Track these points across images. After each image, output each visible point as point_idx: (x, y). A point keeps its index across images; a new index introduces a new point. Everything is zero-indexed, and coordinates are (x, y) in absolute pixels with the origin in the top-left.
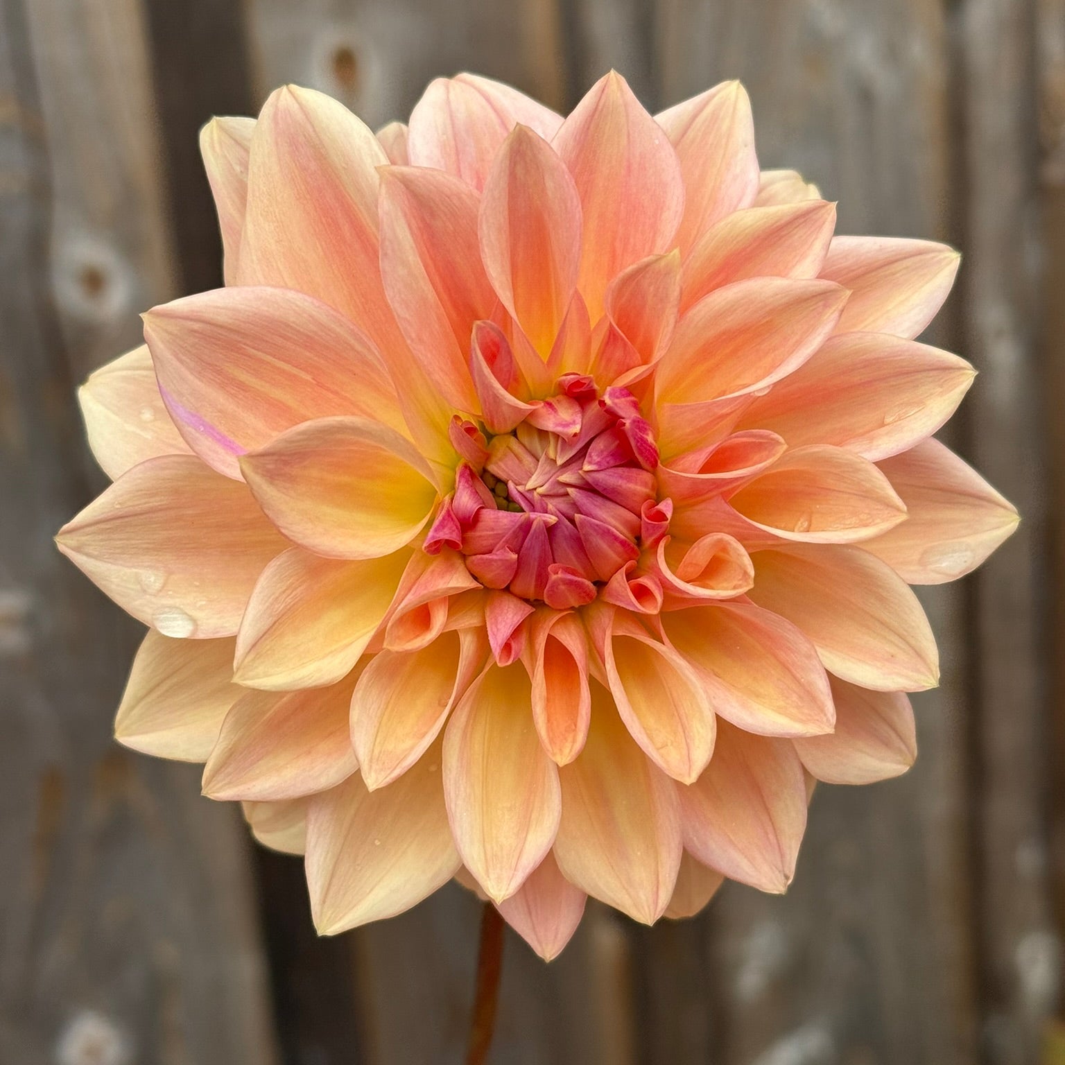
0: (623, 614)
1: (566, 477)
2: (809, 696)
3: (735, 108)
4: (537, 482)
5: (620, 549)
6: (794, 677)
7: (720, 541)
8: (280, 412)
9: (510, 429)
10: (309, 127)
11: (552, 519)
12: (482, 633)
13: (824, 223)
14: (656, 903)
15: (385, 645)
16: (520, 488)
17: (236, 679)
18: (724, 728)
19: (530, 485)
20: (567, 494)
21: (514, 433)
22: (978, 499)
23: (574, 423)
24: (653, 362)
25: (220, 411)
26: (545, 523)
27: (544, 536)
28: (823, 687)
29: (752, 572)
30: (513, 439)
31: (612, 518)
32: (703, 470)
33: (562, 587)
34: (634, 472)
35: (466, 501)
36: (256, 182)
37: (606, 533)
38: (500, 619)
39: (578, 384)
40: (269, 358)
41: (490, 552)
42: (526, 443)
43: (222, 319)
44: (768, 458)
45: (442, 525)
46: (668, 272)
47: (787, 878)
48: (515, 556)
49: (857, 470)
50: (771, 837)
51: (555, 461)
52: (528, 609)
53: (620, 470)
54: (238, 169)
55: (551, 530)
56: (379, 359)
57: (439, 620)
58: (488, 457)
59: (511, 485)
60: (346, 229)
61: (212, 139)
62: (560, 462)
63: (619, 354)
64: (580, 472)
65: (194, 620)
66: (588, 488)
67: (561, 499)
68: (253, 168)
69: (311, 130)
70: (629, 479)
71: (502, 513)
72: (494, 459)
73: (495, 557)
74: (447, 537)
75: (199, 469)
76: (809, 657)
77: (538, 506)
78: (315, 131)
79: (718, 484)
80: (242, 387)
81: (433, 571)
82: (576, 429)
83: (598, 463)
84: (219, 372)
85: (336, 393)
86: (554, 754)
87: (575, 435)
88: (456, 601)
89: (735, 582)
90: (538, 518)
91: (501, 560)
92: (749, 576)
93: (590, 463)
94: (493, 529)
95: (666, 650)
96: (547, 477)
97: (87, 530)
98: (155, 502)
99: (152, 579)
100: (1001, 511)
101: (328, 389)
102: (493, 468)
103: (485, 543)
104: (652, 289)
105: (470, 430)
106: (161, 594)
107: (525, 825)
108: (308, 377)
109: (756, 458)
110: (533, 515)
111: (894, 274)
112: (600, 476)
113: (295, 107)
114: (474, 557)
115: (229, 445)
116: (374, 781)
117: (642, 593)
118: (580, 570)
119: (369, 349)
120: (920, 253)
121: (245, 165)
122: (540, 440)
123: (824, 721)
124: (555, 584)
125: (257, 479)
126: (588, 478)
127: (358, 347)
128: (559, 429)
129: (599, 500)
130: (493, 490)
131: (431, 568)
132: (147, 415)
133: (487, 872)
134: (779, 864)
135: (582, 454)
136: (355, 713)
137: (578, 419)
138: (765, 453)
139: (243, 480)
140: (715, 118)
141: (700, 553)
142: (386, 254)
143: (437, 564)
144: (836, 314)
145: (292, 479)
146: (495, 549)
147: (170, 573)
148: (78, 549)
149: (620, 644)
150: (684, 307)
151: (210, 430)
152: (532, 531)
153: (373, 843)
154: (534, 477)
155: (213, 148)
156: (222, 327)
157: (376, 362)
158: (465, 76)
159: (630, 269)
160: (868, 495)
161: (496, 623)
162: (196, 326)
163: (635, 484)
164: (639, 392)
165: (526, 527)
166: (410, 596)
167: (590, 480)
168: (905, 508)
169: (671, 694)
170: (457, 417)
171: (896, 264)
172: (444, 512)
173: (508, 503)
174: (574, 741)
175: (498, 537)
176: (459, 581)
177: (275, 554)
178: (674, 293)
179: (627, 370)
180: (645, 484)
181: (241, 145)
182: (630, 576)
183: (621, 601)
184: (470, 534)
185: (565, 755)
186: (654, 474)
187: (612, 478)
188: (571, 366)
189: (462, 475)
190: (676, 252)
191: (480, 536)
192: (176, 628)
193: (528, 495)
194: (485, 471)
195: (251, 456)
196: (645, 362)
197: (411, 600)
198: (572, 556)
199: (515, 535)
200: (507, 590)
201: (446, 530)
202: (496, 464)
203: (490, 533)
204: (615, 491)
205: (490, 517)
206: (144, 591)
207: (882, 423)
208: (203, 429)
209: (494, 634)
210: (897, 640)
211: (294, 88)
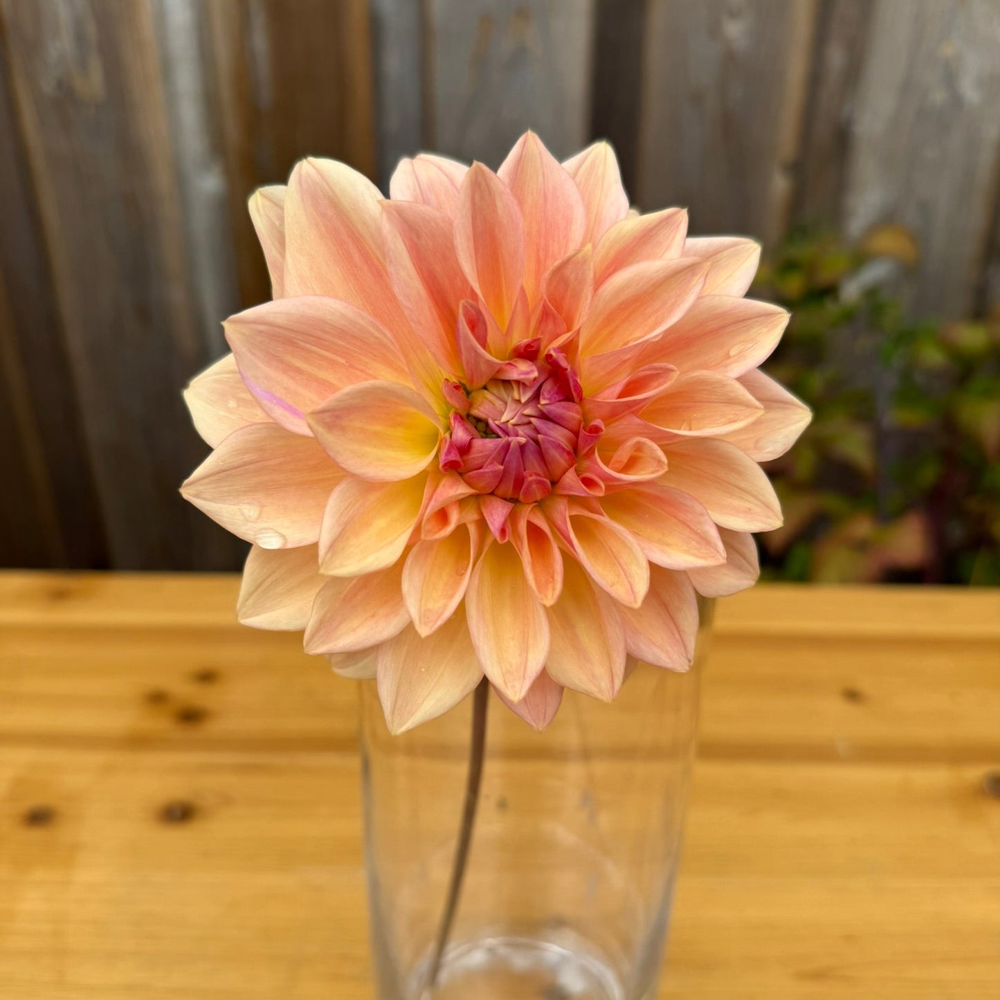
0: (573, 500)
1: (528, 411)
2: (705, 540)
3: (605, 159)
4: (508, 416)
5: (567, 457)
6: (692, 530)
7: (638, 443)
8: (326, 386)
9: (483, 384)
10: (324, 184)
11: (523, 440)
12: (482, 524)
13: (680, 223)
14: (613, 687)
15: (423, 537)
16: (497, 422)
17: (322, 571)
18: (654, 568)
19: (504, 419)
20: (530, 423)
21: (485, 388)
22: (785, 403)
23: (532, 371)
24: (576, 327)
25: (286, 388)
26: (519, 443)
27: (518, 453)
28: (714, 534)
29: (665, 460)
30: (485, 391)
31: (559, 435)
32: (620, 396)
33: (534, 486)
34: (571, 404)
35: (461, 435)
36: (290, 230)
37: (559, 447)
38: (494, 512)
39: (528, 346)
40: (314, 348)
41: (481, 468)
42: (497, 394)
43: (280, 320)
44: (665, 382)
45: (449, 452)
46: (585, 261)
47: (690, 661)
48: (502, 467)
49: (724, 386)
50: (677, 636)
51: (519, 401)
52: (511, 505)
53: (563, 403)
54: (277, 222)
55: (522, 447)
56: (391, 341)
57: (454, 518)
58: (471, 405)
59: (490, 421)
60: (357, 257)
61: (257, 204)
62: (523, 400)
63: (550, 326)
64: (539, 406)
65: (283, 536)
66: (543, 416)
67: (526, 427)
68: (288, 220)
69: (326, 186)
70: (569, 409)
71: (487, 440)
72: (475, 406)
73: (487, 470)
74: (454, 459)
75: (277, 430)
76: (702, 515)
77: (511, 432)
78: (329, 186)
79: (629, 405)
80: (299, 371)
81: (444, 485)
82: (536, 374)
83: (549, 399)
84: (282, 361)
85: (362, 371)
86: (542, 599)
87: (535, 379)
88: (462, 502)
89: (651, 469)
90: (514, 440)
91: (491, 472)
93: (544, 399)
94: (482, 452)
95: (605, 519)
96: (514, 413)
97: (202, 482)
98: (247, 458)
99: (250, 511)
100: (800, 410)
101: (357, 369)
102: (475, 412)
103: (477, 462)
104: (573, 275)
105: (457, 387)
106: (259, 521)
107: (525, 649)
108: (343, 361)
109: (656, 384)
110: (510, 439)
111: (718, 261)
112: (552, 408)
113: (312, 171)
114: (470, 473)
115: (296, 413)
116: (424, 631)
117: (588, 483)
118: (542, 475)
120: (735, 245)
121: (282, 219)
122: (505, 388)
123: (720, 554)
124: (531, 483)
125: (320, 429)
126: (544, 409)
127: (377, 334)
128: (522, 377)
129: (551, 425)
130: (476, 427)
131: (441, 484)
132: (232, 404)
133: (505, 683)
134: (685, 655)
135: (536, 397)
136: (406, 586)
137: (534, 368)
138: (661, 380)
139: (311, 434)
140: (593, 167)
141: (623, 454)
142: (391, 261)
143: (445, 482)
144: (703, 279)
145: (343, 429)
146: (485, 465)
147: (263, 506)
148: (197, 496)
149: (577, 522)
150: (599, 282)
151: (280, 402)
152: (510, 450)
153: (420, 671)
154: (506, 414)
155: (258, 210)
156: (280, 327)
157: (389, 344)
158: (424, 155)
159: (557, 263)
160: (732, 401)
161: (492, 515)
162: (261, 328)
163: (571, 413)
164: (569, 348)
165: (508, 445)
166: (432, 503)
167: (545, 411)
168: (762, 406)
169: (611, 551)
170: (447, 380)
171: (721, 253)
172: (448, 444)
173: (488, 432)
174: (554, 589)
175: (487, 457)
176: (462, 490)
177: (336, 481)
178: (590, 276)
179: (557, 338)
180: (578, 413)
181: (278, 205)
182: (578, 473)
183: (573, 491)
184: (465, 458)
185: (550, 601)
186: (582, 406)
187: (558, 409)
188: (519, 338)
189: (455, 419)
190: (589, 247)
191: (474, 458)
192: (270, 542)
193: (502, 426)
194: (468, 415)
195: (314, 413)
196: (568, 330)
197: (434, 506)
198: (536, 465)
199: (499, 453)
200: (492, 494)
201: (452, 455)
202: (477, 408)
203: (481, 454)
204: (561, 417)
205: (479, 443)
206: (247, 520)
207: (728, 357)
208: (275, 401)
209: (491, 523)
210: (752, 499)
211: (311, 159)
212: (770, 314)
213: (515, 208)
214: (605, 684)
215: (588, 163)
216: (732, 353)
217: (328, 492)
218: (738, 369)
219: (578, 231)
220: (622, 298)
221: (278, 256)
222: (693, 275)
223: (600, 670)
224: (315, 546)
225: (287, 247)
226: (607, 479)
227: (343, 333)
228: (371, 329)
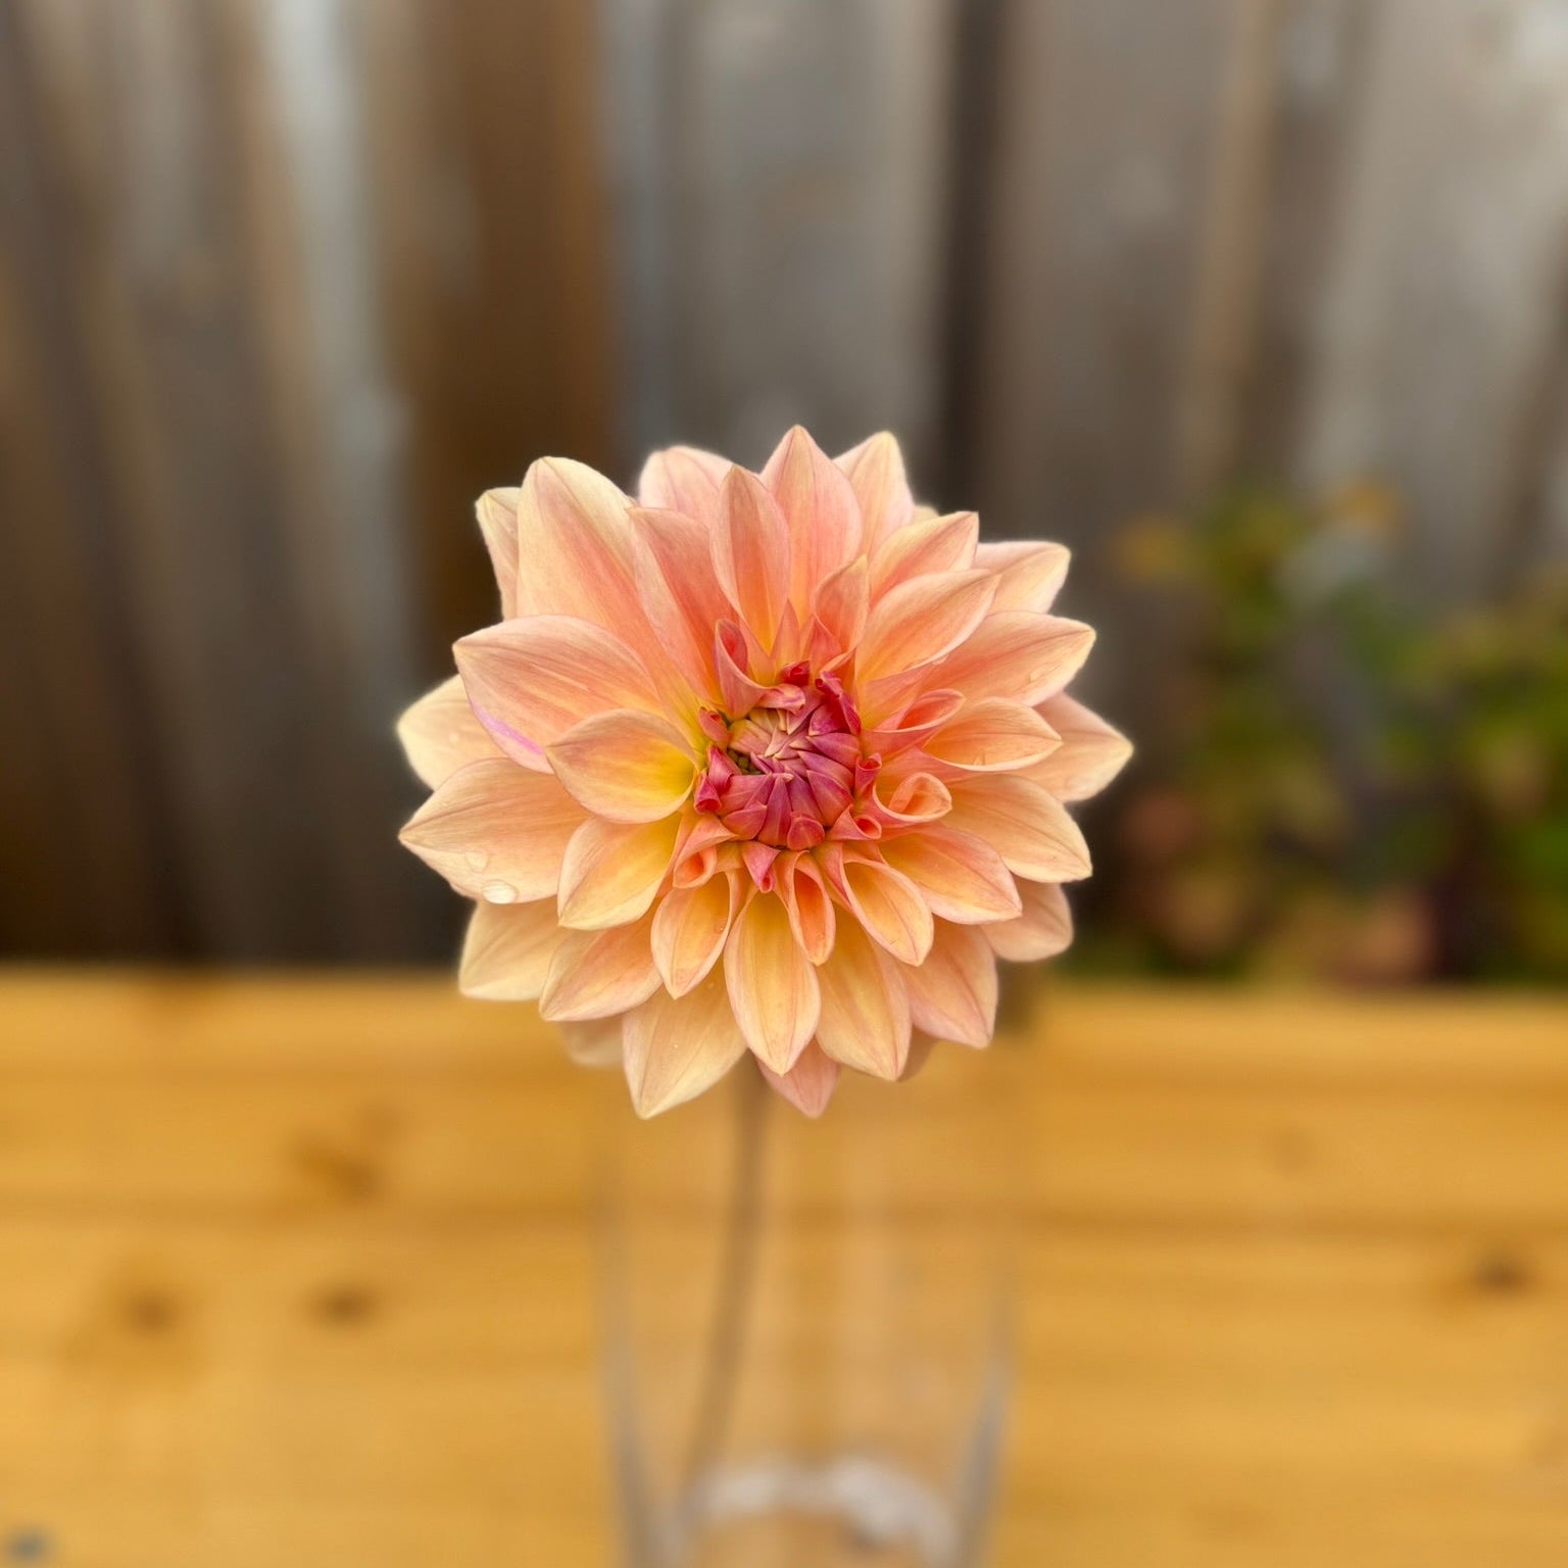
0: (848, 845)
1: (795, 744)
2: (998, 890)
3: (888, 452)
4: (773, 749)
5: (841, 797)
6: (985, 879)
7: (921, 779)
8: (564, 716)
9: (744, 713)
10: (564, 488)
11: (789, 776)
12: (744, 874)
13: (970, 529)
14: (896, 1064)
15: (674, 885)
16: (760, 757)
17: (562, 923)
18: (940, 923)
19: (768, 752)
20: (798, 757)
21: (748, 718)
22: (1099, 735)
23: (799, 698)
24: (851, 649)
25: (520, 719)
26: (784, 779)
27: (784, 790)
28: (1009, 884)
29: (949, 798)
30: (748, 722)
31: (832, 771)
32: (899, 728)
33: (802, 829)
34: (846, 735)
35: (719, 771)
36: (525, 538)
37: (831, 784)
38: (756, 859)
39: (796, 669)
40: (554, 674)
41: (742, 809)
42: (760, 724)
43: (515, 643)
44: (950, 710)
45: (705, 790)
46: (859, 574)
47: (988, 1036)
48: (765, 807)
49: (1019, 714)
51: (785, 732)
52: (777, 851)
53: (836, 735)
54: (509, 530)
55: (789, 785)
56: (639, 665)
57: (711, 864)
58: (731, 737)
59: (753, 756)
60: (601, 569)
61: (485, 507)
62: (790, 731)
63: (823, 647)
64: (808, 738)
65: (515, 890)
66: (814, 750)
67: (794, 762)
68: (521, 527)
69: (566, 490)
70: (842, 741)
71: (749, 777)
72: (736, 738)
73: (748, 810)
74: (710, 797)
75: (512, 766)
76: (995, 862)
77: (776, 768)
78: (569, 490)
79: (912, 736)
80: (534, 699)
81: (700, 829)
82: (803, 702)
83: (820, 730)
84: (516, 689)
86: (811, 957)
87: (802, 707)
88: (721, 848)
89: (936, 809)
90: (779, 777)
91: (753, 812)
92: (947, 801)
93: (813, 730)
94: (743, 790)
95: (884, 867)
96: (780, 745)
97: (423, 826)
98: (474, 799)
99: (477, 860)
100: (1119, 744)
101: (600, 696)
102: (736, 745)
103: (737, 802)
104: (846, 590)
105: (714, 717)
106: (486, 871)
107: (792, 1015)
108: (584, 688)
109: (941, 712)
110: (775, 775)
111: (1020, 569)
112: (822, 740)
113: (550, 473)
114: (730, 816)
115: (531, 746)
116: (676, 993)
117: (865, 825)
118: (813, 816)
119: (632, 658)
120: (1039, 551)
121: (515, 526)
122: (770, 719)
123: (1015, 906)
124: (797, 826)
125: (559, 764)
126: (814, 742)
127: (623, 657)
128: (787, 705)
129: (822, 759)
130: (737, 764)
131: (697, 827)
132: (454, 738)
133: (770, 1054)
134: (984, 1029)
135: (805, 727)
136: (656, 941)
137: (802, 694)
138: (947, 708)
139: (549, 770)
140: (873, 462)
141: (905, 792)
142: (640, 577)
143: (701, 824)
144: (993, 593)
145: (585, 764)
146: (747, 805)
147: (491, 855)
148: (416, 842)
149: (851, 869)
150: (875, 598)
151: (515, 735)
152: (775, 787)
153: (673, 1048)
154: (770, 746)
155: (487, 514)
156: (515, 650)
157: (638, 668)
159: (828, 576)
160: (1028, 732)
161: (754, 862)
162: (495, 651)
163: (847, 746)
164: (844, 673)
165: (772, 782)
166: (685, 848)
167: (815, 743)
168: (1060, 738)
169: (893, 903)
170: (703, 708)
171: (1022, 561)
172: (704, 780)
173: (750, 768)
174: (825, 946)
175: (750, 795)
176: (721, 833)
177: (579, 824)
178: (865, 590)
179: (830, 660)
180: (855, 746)
181: (511, 510)
182: (852, 813)
183: (845, 834)
184: (725, 797)
185: (821, 956)
186: (860, 740)
187: (829, 741)
188: (787, 661)
189: (713, 752)
190: (864, 558)
191: (732, 798)
192: (501, 896)
193: (765, 760)
194: (728, 749)
195: (553, 746)
196: (844, 650)
197: (689, 850)
198: (806, 805)
199: (762, 791)
200: (756, 839)
201: (708, 793)
202: (738, 741)
203: (741, 793)
204: (833, 751)
205: (740, 781)
206: (473, 870)
207: (1029, 681)
208: (508, 733)
209: (754, 871)
210: (1057, 845)
211: (549, 459)
212: (1076, 632)
213: (779, 515)
214: (887, 1060)
215: (868, 457)
216: (1034, 676)
217: (566, 837)
218: (1038, 696)
219: (853, 538)
220: (903, 616)
221: (511, 569)
222: (983, 589)
223: (882, 1045)
224: (553, 899)
225: (521, 559)
226: (886, 821)
227: (585, 657)
228: (617, 652)
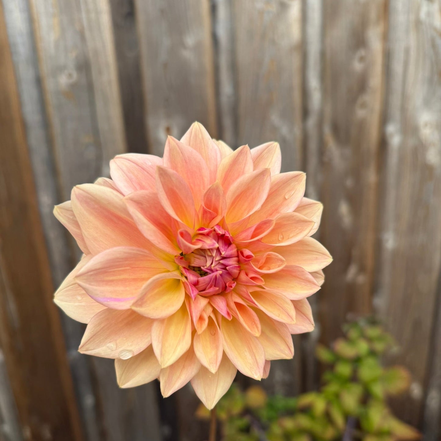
1: (217, 259)
2: (307, 281)
3: (200, 130)
5: (238, 269)
6: (300, 278)
7: (269, 255)
10: (89, 195)
11: (221, 272)
13: (247, 152)
14: (292, 352)
16: (205, 267)
17: (162, 367)
18: (294, 302)
19: (208, 265)
21: (193, 253)
23: (215, 244)
25: (110, 292)
26: (219, 274)
27: (221, 278)
28: (310, 277)
29: (283, 259)
32: (252, 238)
34: (231, 246)
35: (192, 278)
37: (235, 267)
38: (219, 305)
40: (116, 269)
42: (199, 254)
44: (270, 226)
45: (192, 291)
46: (217, 188)
47: (313, 325)
50: (304, 317)
51: (211, 256)
54: (71, 217)
55: (221, 275)
57: (205, 316)
58: (189, 263)
59: (202, 268)
61: (57, 212)
62: (214, 255)
63: (209, 215)
64: (221, 255)
67: (219, 265)
68: (77, 216)
69: (91, 196)
70: (231, 249)
71: (204, 277)
73: (211, 291)
74: (196, 293)
76: (304, 272)
77: (214, 270)
80: (112, 281)
83: (224, 250)
84: (103, 281)
85: (138, 267)
86: (254, 334)
89: (278, 263)
90: (217, 274)
91: (213, 291)
92: (284, 261)
93: (223, 251)
94: (204, 283)
95: (266, 290)
96: (211, 261)
97: (87, 343)
98: (102, 326)
101: (135, 268)
102: (193, 265)
104: (214, 195)
105: (181, 258)
106: (118, 348)
107: (252, 354)
108: (129, 268)
110: (215, 273)
111: (263, 156)
113: (81, 192)
116: (213, 370)
117: (254, 279)
119: (145, 253)
120: (268, 147)
121: (74, 215)
122: (202, 251)
123: (316, 285)
125: (138, 309)
126: (224, 255)
127: (141, 253)
129: (228, 259)
130: (194, 271)
132: (79, 298)
134: (310, 323)
140: (196, 136)
141: (263, 260)
144: (269, 177)
146: (207, 289)
147: (116, 341)
148: (86, 350)
149: (253, 294)
151: (111, 299)
152: (218, 279)
153: (209, 378)
154: (207, 262)
155: (59, 214)
156: (99, 269)
158: (118, 156)
159: (205, 192)
160: (298, 222)
161: (219, 307)
162: (92, 273)
164: (222, 224)
169: (271, 300)
170: (175, 256)
171: (263, 153)
172: (188, 283)
173: (204, 274)
174: (257, 327)
175: (207, 284)
177: (152, 324)
179: (213, 219)
180: (234, 247)
181: (70, 210)
182: (247, 275)
184: (197, 287)
185: (258, 333)
189: (186, 272)
190: (217, 181)
191: (201, 286)
193: (208, 268)
194: (189, 266)
195: (134, 304)
196: (218, 214)
198: (228, 278)
199: (213, 282)
201: (194, 291)
202: (193, 263)
203: (204, 284)
204: (231, 255)
205: (201, 279)
207: (285, 199)
208: (109, 300)
209: (221, 311)
210: (316, 253)
212: (297, 176)
214: (287, 351)
215: (193, 134)
222: (264, 176)
223: (283, 347)
225: (81, 227)
226: (262, 275)
227: (126, 259)
228: (139, 253)
